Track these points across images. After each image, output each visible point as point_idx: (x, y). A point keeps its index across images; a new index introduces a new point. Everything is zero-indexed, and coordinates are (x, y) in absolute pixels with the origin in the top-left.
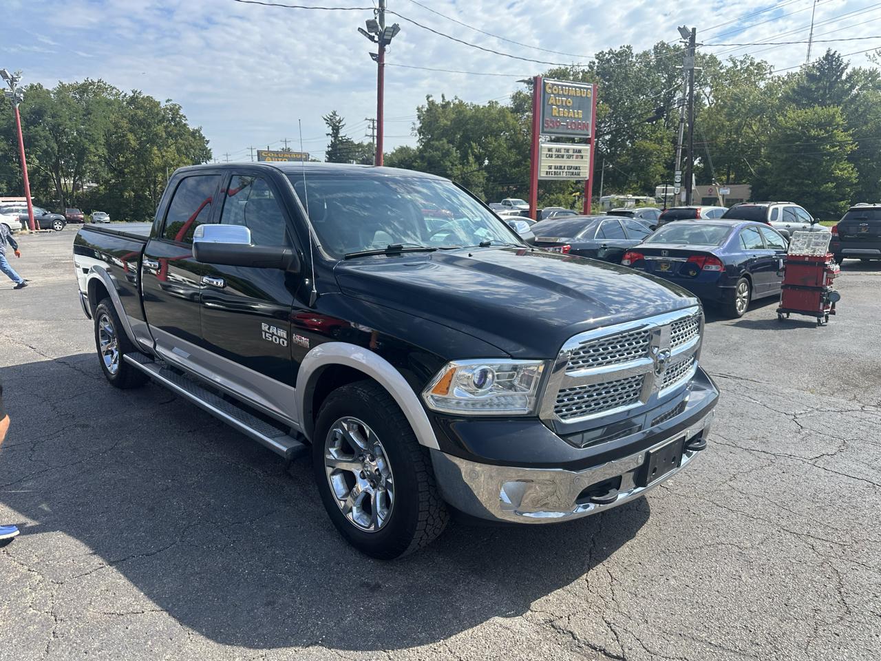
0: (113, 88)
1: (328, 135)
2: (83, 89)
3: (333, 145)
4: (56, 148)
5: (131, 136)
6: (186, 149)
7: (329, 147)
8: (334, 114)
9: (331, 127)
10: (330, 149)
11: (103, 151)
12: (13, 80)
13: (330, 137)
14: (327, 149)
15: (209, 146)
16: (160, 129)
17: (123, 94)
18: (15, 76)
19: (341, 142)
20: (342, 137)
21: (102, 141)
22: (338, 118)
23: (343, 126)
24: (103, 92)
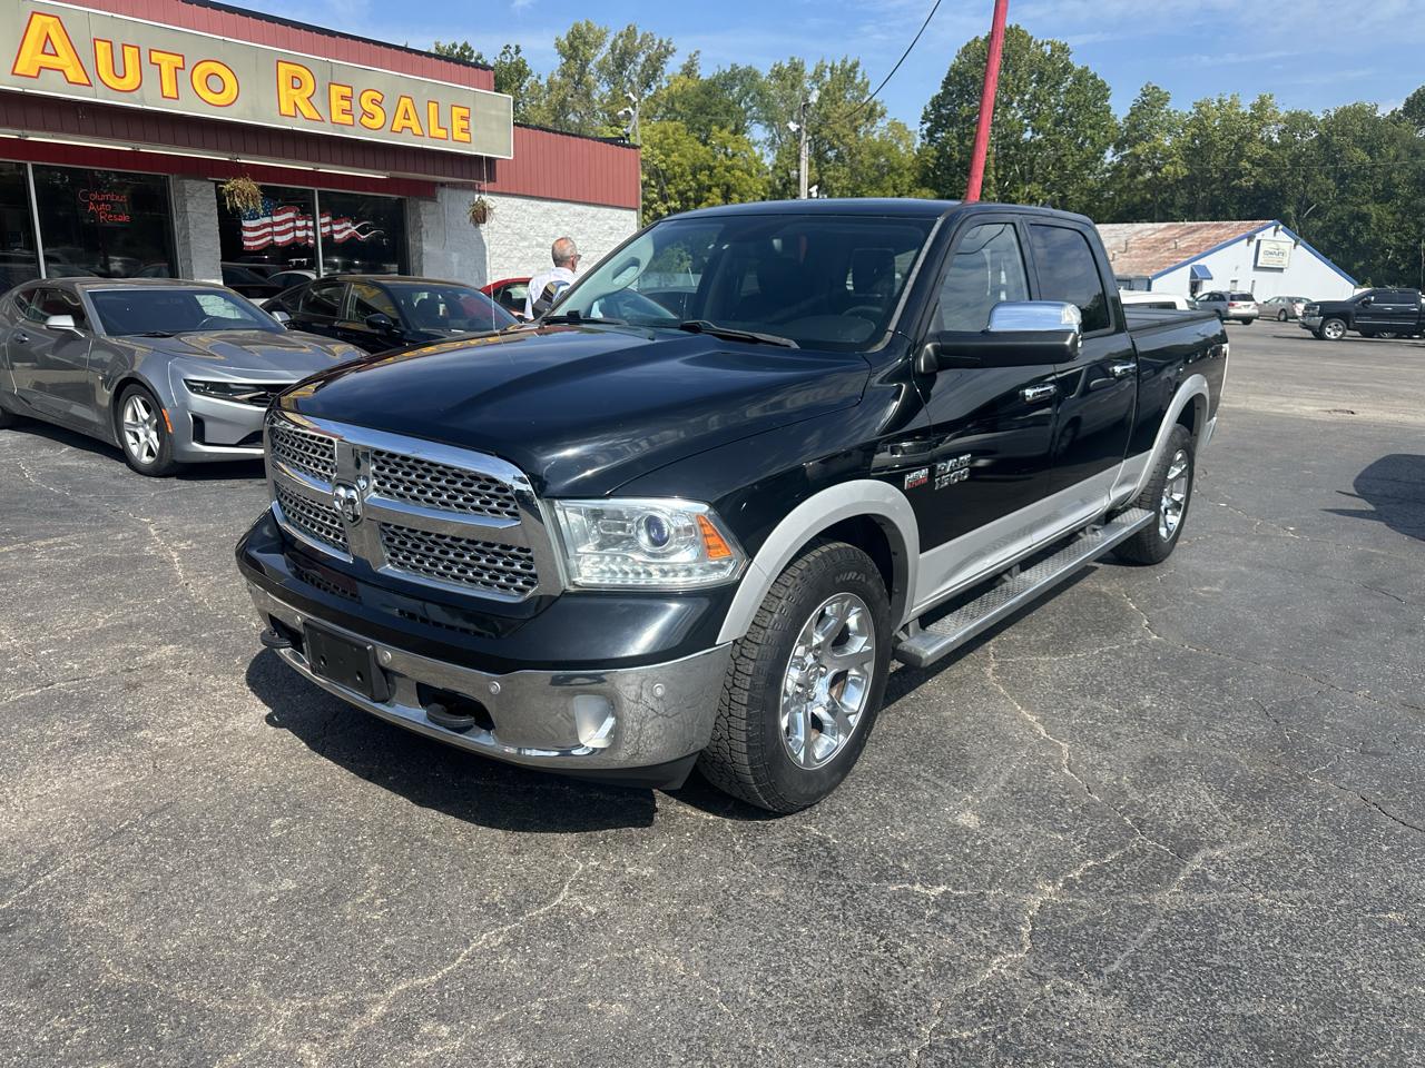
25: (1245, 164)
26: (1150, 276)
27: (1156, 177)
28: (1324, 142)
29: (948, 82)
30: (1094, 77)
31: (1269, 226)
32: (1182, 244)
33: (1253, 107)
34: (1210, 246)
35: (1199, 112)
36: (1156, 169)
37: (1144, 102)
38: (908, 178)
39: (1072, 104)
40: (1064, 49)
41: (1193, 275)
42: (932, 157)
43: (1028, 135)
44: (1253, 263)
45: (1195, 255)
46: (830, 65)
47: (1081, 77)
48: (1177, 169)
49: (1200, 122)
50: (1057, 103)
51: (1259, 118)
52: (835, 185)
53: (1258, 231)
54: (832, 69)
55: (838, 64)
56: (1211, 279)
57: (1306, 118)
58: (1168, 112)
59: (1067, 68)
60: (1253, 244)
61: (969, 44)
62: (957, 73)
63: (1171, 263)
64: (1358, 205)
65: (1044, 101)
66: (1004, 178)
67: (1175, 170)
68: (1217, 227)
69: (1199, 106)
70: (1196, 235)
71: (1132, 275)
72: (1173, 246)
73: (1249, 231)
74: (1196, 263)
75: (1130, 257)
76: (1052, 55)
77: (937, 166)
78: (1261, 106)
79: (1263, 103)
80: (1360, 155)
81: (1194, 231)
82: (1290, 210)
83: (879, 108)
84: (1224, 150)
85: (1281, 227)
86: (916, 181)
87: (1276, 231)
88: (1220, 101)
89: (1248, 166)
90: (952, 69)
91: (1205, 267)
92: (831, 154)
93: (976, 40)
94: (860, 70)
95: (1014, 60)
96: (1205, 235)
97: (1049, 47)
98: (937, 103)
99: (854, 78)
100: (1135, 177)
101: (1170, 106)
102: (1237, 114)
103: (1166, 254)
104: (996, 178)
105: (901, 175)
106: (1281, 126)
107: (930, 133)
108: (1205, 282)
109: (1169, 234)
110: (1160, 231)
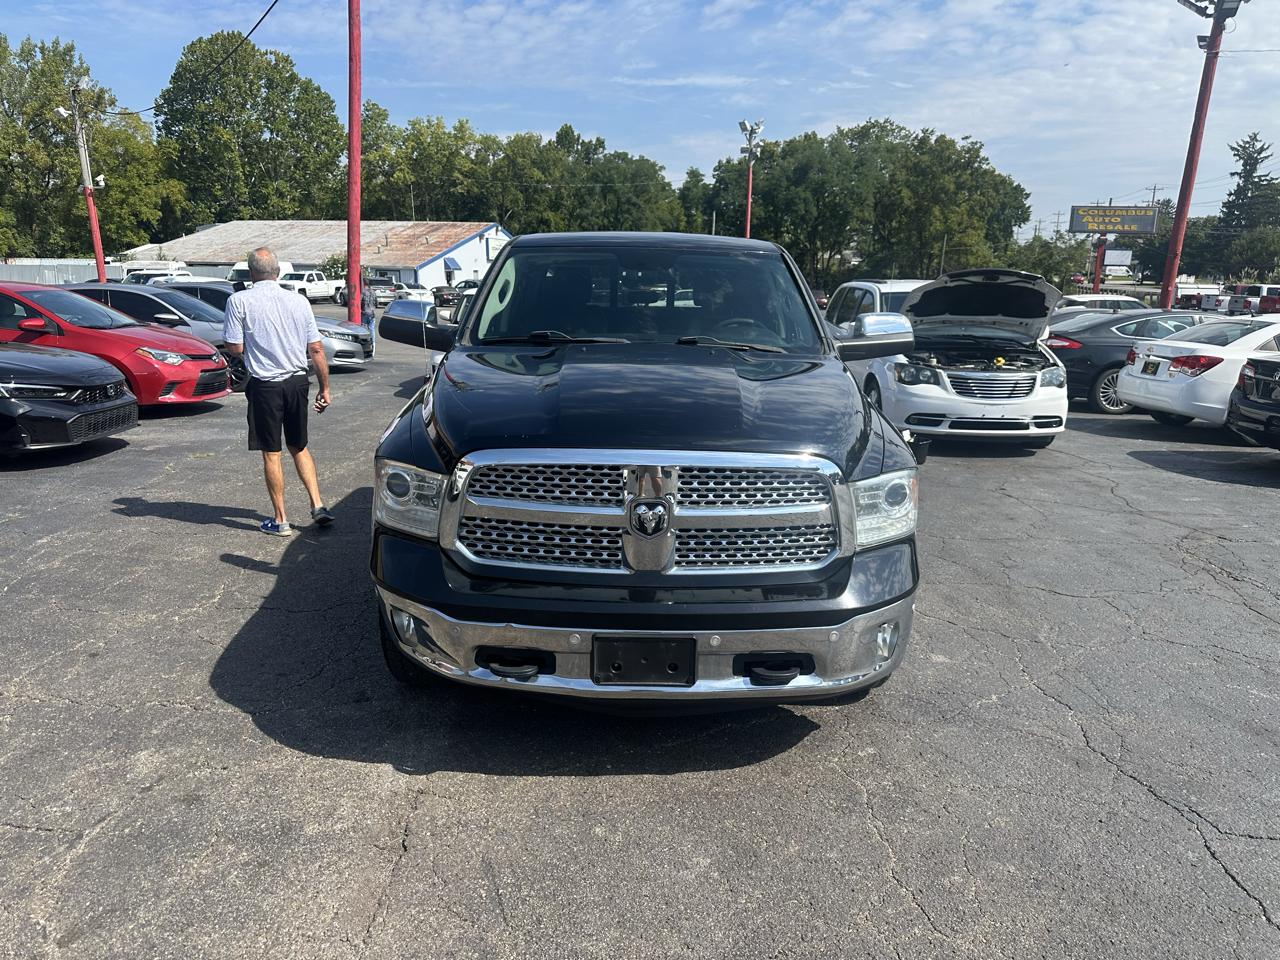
0: (901, 130)
1: (1233, 174)
2: (862, 134)
3: (1240, 192)
4: (815, 214)
5: (906, 193)
6: (982, 209)
7: (1230, 195)
8: (1254, 138)
9: (1242, 162)
10: (1233, 198)
11: (870, 214)
12: (753, 132)
13: (1236, 178)
14: (1225, 198)
15: (1028, 203)
16: (949, 182)
17: (914, 135)
18: (755, 127)
19: (1257, 186)
20: (1259, 177)
21: (871, 201)
22: (1258, 145)
23: (1266, 157)
24: (887, 135)
25: (456, 174)
26: (415, 266)
27: (388, 181)
28: (510, 160)
29: (176, 78)
30: (318, 89)
31: (491, 228)
32: (432, 240)
33: (455, 128)
34: (454, 242)
35: (413, 129)
36: (387, 175)
37: (367, 116)
38: (153, 169)
39: (304, 111)
40: (286, 59)
41: (447, 266)
42: (174, 150)
43: (267, 135)
44: (485, 257)
45: (445, 250)
46: (40, 45)
47: (307, 88)
48: (405, 175)
49: (416, 137)
50: (290, 109)
51: (462, 138)
52: (71, 171)
53: (486, 230)
54: (42, 50)
55: (49, 44)
56: (460, 269)
57: (494, 141)
58: (389, 126)
59: (293, 78)
60: (484, 241)
61: (193, 44)
62: (185, 69)
63: (427, 256)
64: (541, 212)
65: (278, 106)
66: (251, 175)
67: (405, 177)
68: (454, 226)
69: (413, 124)
70: (439, 233)
71: (399, 266)
72: (425, 241)
73: (479, 231)
74: (446, 256)
75: (392, 250)
76: (277, 64)
77: (182, 158)
78: (461, 128)
79: (462, 126)
80: (537, 174)
81: (437, 229)
82: (494, 213)
83: (107, 96)
84: (439, 163)
85: (500, 228)
86: (161, 171)
87: (497, 230)
88: (428, 121)
89: (460, 176)
90: (180, 66)
91: (453, 259)
92: (60, 138)
93: (200, 40)
94: (76, 54)
95: (242, 65)
96: (446, 233)
97: (273, 57)
98: (169, 98)
99: (71, 61)
100: (371, 180)
101: (390, 121)
102: (444, 133)
103: (421, 248)
104: (244, 174)
105: (144, 165)
106: (478, 146)
107: (167, 126)
108: (456, 272)
109: (418, 231)
110: (409, 228)
